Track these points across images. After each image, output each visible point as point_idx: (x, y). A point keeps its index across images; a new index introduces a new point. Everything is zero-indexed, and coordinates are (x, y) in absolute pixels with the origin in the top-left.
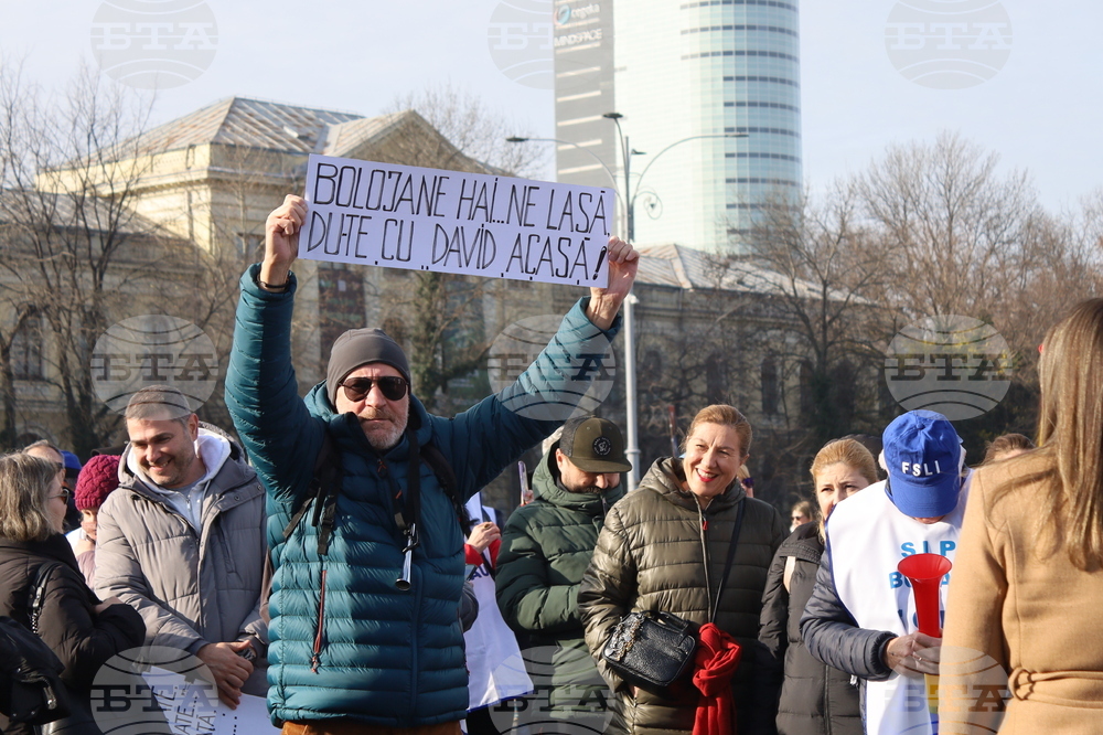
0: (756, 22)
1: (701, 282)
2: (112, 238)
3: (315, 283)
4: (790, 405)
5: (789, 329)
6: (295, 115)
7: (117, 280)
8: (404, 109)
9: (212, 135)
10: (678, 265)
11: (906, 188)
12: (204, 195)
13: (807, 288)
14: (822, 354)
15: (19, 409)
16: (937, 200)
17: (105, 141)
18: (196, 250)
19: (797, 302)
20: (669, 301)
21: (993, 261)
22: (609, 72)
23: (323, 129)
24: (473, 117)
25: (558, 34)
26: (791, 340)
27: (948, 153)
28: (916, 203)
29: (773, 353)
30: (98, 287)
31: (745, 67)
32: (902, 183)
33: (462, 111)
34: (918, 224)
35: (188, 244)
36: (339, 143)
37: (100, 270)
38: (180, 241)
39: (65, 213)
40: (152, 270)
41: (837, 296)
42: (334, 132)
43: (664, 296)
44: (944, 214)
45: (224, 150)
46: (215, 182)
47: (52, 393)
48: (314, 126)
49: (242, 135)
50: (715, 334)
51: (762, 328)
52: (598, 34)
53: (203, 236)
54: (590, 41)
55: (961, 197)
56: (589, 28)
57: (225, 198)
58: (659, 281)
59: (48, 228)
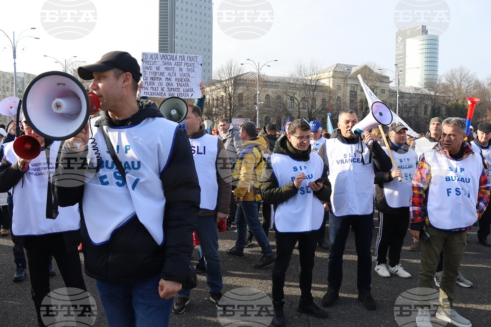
0: (431, 47)
1: (414, 92)
2: (316, 86)
3: (349, 93)
4: (428, 113)
5: (428, 100)
6: (347, 66)
7: (316, 93)
8: (363, 65)
9: (333, 70)
10: (411, 89)
11: (453, 75)
12: (332, 79)
13: (432, 93)
14: (434, 105)
15: (301, 113)
16: (458, 78)
17: (315, 71)
18: (330, 88)
19: (431, 95)
20: (409, 95)
21: (469, 88)
22: (405, 57)
23: (351, 68)
24: (375, 65)
25: (396, 51)
26: (429, 102)
27: (461, 69)
28: (455, 78)
29: (426, 105)
30: (313, 94)
31: (429, 55)
32: (452, 75)
33: (373, 65)
34: (455, 82)
35: (329, 87)
36: (354, 70)
37: (314, 91)
38: (328, 87)
39: (309, 83)
40: (322, 91)
41: (438, 94)
42: (353, 68)
43: (408, 95)
44: (460, 80)
45: (335, 72)
46: (333, 77)
47: (306, 111)
48: (350, 68)
49: (338, 69)
50: (416, 101)
51: (424, 100)
53: (331, 86)
54: (402, 52)
55: (463, 77)
56: (402, 49)
57: (334, 80)
58: (407, 92)
59: (306, 85)
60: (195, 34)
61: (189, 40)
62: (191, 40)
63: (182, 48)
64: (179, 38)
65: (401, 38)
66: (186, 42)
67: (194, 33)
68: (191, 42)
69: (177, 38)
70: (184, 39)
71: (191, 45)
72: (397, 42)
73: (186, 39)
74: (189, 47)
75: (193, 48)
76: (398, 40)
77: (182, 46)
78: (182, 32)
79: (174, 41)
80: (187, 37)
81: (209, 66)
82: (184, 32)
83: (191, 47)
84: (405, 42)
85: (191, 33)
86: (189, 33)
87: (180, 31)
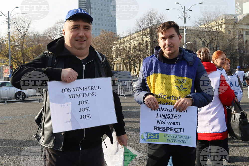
52: (241, 12)
56: (240, 11)
60: (105, 6)
61: (100, 9)
62: (102, 10)
63: (96, 16)
64: (94, 8)
65: (239, 3)
66: (99, 11)
67: (103, 5)
68: (102, 11)
69: (92, 8)
70: (97, 9)
71: (102, 13)
72: (236, 6)
73: (98, 9)
74: (100, 15)
75: (103, 15)
76: (237, 5)
77: (95, 14)
78: (95, 4)
79: (90, 11)
80: (99, 8)
81: (115, 28)
82: (97, 4)
83: (102, 15)
84: (242, 6)
85: (102, 5)
86: (100, 5)
87: (93, 3)
